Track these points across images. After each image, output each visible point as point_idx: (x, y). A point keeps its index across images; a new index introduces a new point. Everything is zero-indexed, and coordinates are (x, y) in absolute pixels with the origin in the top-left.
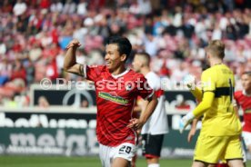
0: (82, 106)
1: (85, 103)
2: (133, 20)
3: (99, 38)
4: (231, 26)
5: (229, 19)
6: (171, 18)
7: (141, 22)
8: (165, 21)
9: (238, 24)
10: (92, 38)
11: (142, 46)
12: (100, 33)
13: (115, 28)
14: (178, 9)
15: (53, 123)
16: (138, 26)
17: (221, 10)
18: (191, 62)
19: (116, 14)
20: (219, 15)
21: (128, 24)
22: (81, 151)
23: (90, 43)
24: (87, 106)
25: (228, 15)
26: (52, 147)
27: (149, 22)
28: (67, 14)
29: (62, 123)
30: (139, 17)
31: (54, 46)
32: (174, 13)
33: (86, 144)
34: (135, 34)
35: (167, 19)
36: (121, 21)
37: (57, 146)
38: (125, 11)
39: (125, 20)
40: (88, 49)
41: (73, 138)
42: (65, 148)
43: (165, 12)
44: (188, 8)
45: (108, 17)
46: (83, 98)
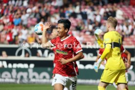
0: (25, 56)
1: (27, 55)
2: (53, 9)
3: (35, 19)
4: (106, 13)
5: (105, 9)
6: (74, 8)
7: (58, 11)
8: (71, 10)
9: (110, 12)
10: (31, 19)
12: (35, 16)
13: (43, 14)
14: (78, 3)
15: (10, 66)
16: (56, 13)
17: (101, 4)
18: (85, 32)
19: (44, 7)
20: (100, 7)
21: (50, 11)
22: (25, 80)
23: (30, 22)
24: (29, 56)
25: (105, 7)
26: (9, 78)
27: (62, 10)
28: (18, 6)
29: (15, 66)
30: (56, 8)
31: (10, 24)
32: (76, 6)
33: (28, 77)
34: (54, 17)
35: (72, 9)
36: (47, 10)
37: (12, 78)
38: (49, 4)
39: (49, 9)
40: (29, 25)
41: (21, 74)
42: (16, 79)
43: (70, 5)
44: (83, 3)
45: (39, 8)
46: (26, 52)
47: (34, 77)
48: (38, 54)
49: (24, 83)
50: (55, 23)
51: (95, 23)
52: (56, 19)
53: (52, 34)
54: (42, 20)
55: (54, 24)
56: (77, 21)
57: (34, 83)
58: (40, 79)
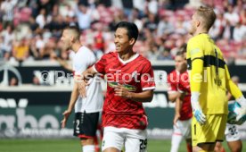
1: (13, 81)
3: (28, 11)
10: (21, 9)
11: (74, 18)
12: (28, 4)
22: (11, 132)
23: (18, 15)
24: (16, 84)
33: (16, 125)
34: (65, 5)
40: (16, 22)
46: (11, 75)
47: (28, 125)
48: (35, 80)
49: (7, 138)
50: (67, 16)
51: (147, 16)
52: (69, 8)
53: (62, 38)
54: (43, 11)
55: (65, 19)
56: (112, 13)
57: (28, 137)
58: (39, 128)
